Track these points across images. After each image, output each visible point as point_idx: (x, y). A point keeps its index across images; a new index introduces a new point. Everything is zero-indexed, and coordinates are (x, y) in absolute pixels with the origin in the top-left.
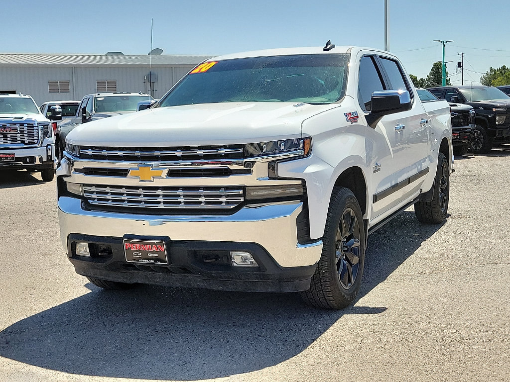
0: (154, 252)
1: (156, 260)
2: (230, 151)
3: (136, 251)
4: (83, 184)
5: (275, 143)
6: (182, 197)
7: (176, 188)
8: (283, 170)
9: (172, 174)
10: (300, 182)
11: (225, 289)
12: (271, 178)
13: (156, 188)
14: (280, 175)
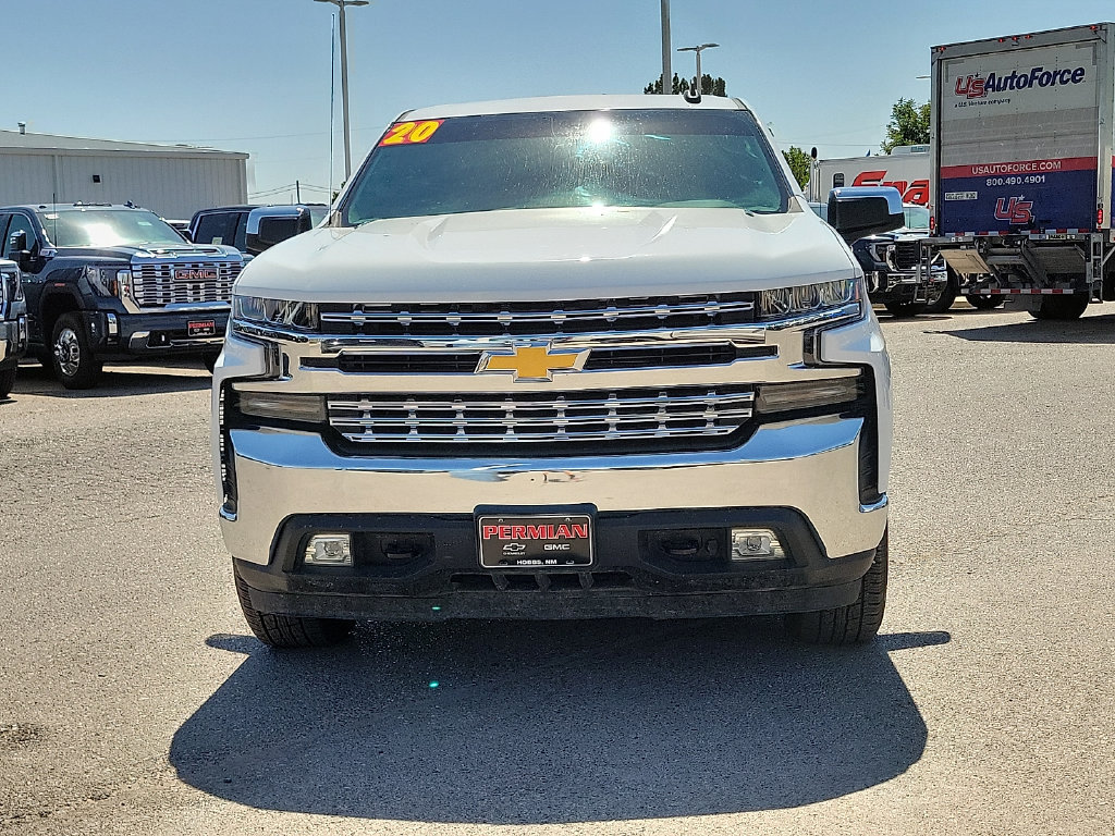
0: (561, 541)
1: (562, 557)
2: (730, 308)
3: (511, 541)
4: (325, 395)
5: (814, 288)
6: (615, 414)
7: (603, 394)
8: (835, 346)
9: (598, 361)
10: (856, 372)
11: (683, 614)
12: (808, 366)
13: (553, 396)
14: (828, 356)
